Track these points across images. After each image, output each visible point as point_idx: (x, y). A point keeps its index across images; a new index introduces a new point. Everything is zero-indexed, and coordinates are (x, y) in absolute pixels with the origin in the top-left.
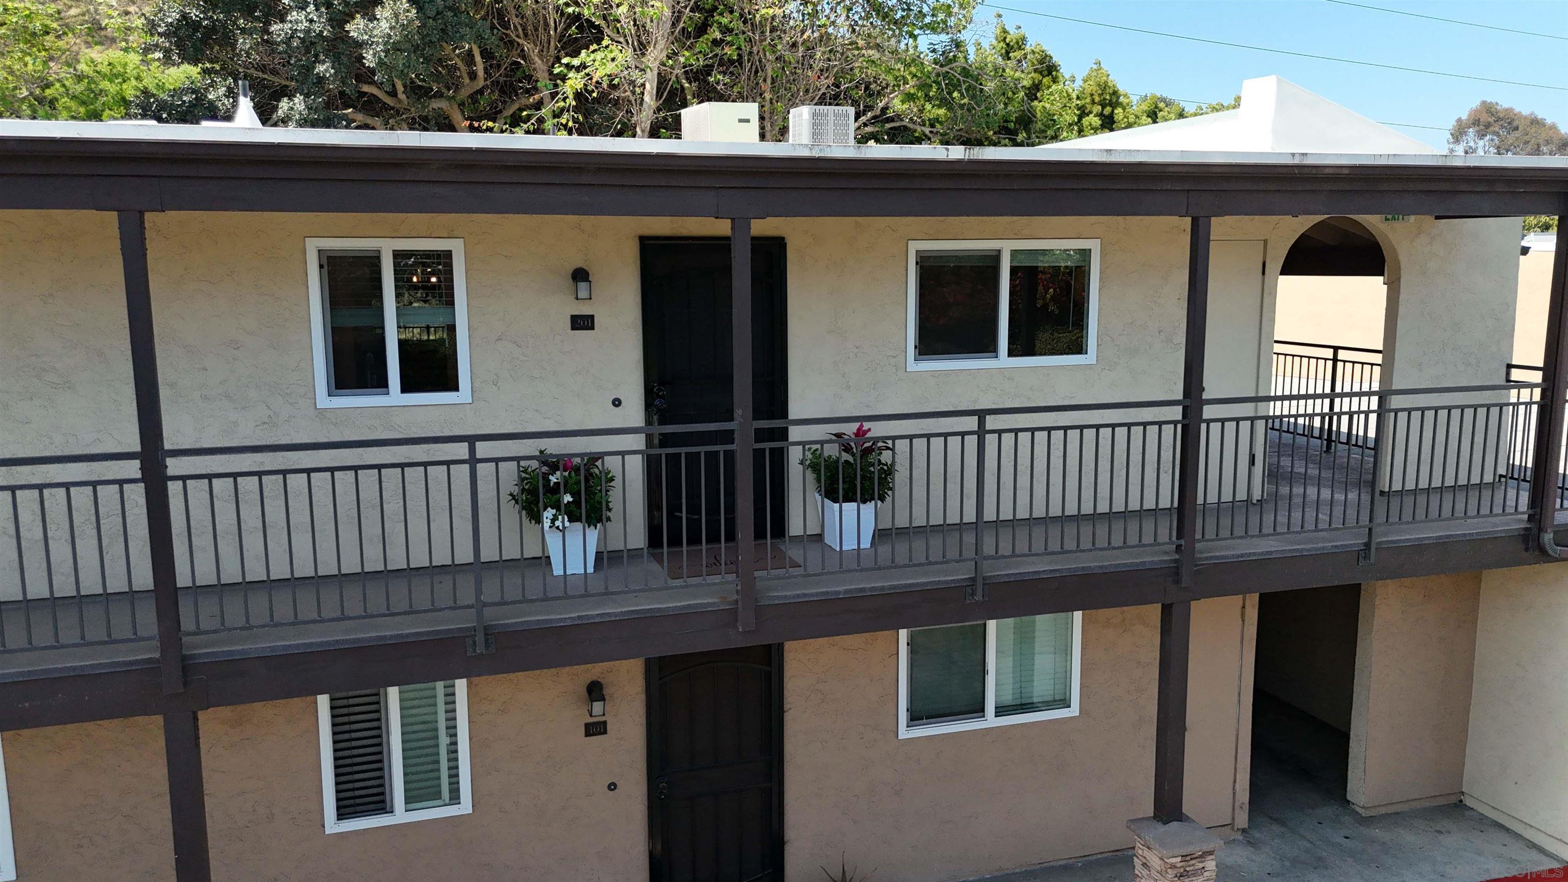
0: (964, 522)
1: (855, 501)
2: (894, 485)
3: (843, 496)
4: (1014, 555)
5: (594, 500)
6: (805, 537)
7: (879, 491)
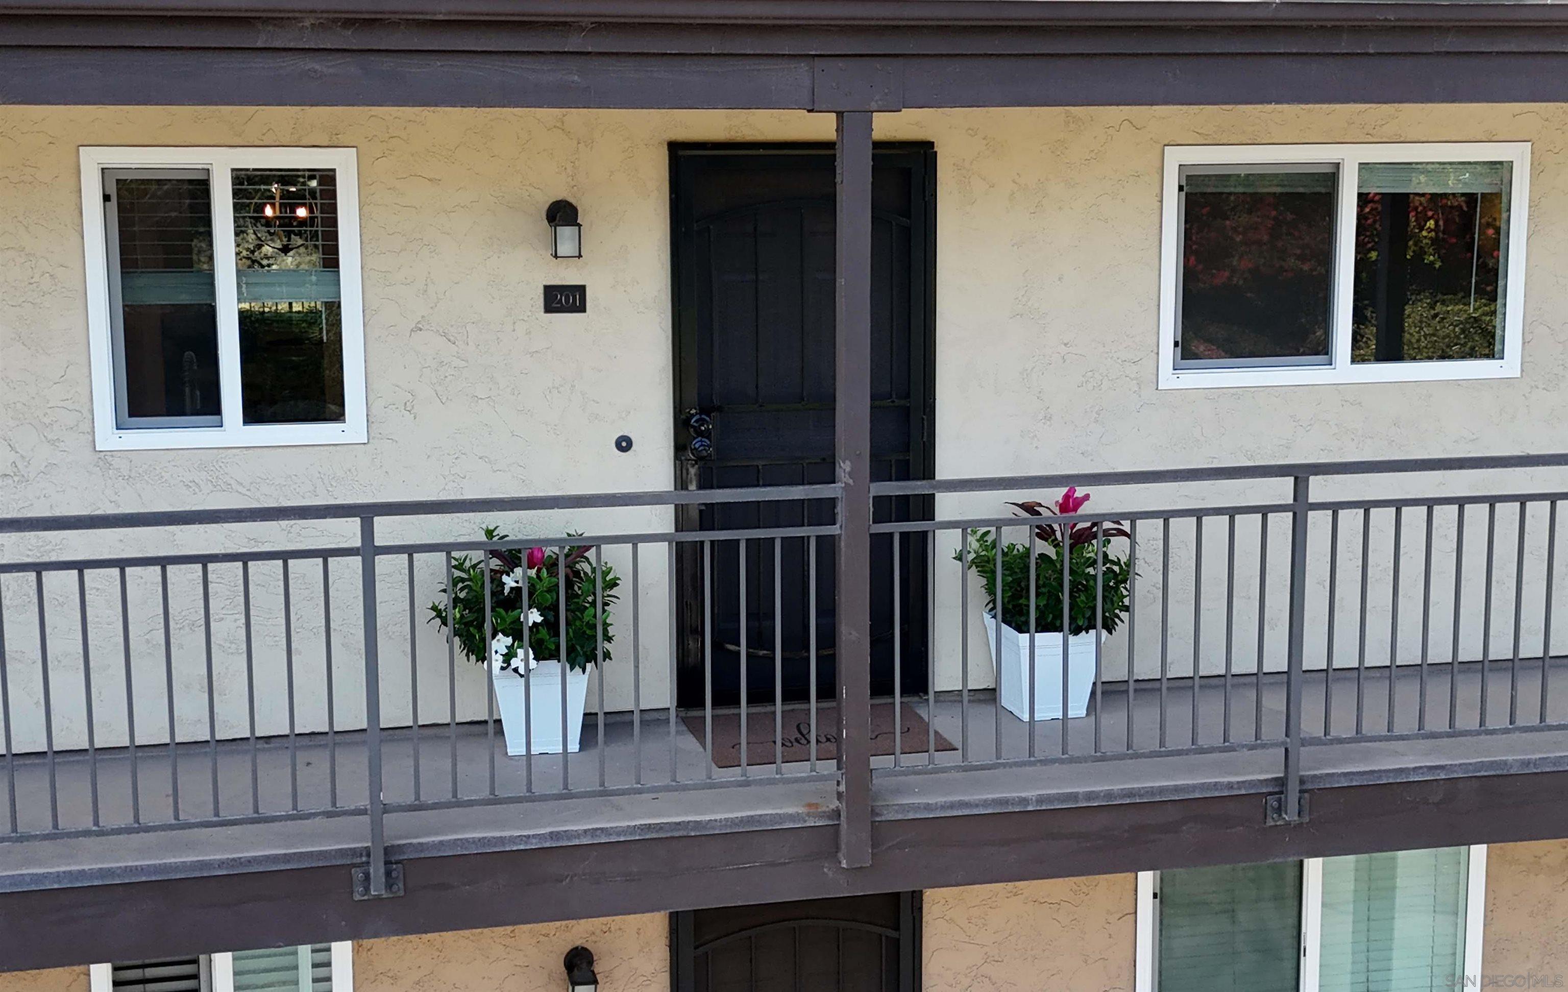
0: (1265, 670)
1: (1059, 629)
2: (1132, 601)
3: (1037, 620)
4: (1359, 737)
5: (581, 619)
6: (965, 693)
7: (1104, 612)
